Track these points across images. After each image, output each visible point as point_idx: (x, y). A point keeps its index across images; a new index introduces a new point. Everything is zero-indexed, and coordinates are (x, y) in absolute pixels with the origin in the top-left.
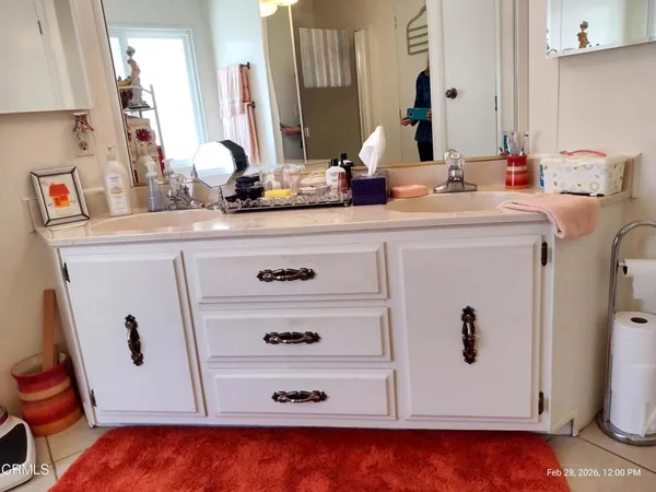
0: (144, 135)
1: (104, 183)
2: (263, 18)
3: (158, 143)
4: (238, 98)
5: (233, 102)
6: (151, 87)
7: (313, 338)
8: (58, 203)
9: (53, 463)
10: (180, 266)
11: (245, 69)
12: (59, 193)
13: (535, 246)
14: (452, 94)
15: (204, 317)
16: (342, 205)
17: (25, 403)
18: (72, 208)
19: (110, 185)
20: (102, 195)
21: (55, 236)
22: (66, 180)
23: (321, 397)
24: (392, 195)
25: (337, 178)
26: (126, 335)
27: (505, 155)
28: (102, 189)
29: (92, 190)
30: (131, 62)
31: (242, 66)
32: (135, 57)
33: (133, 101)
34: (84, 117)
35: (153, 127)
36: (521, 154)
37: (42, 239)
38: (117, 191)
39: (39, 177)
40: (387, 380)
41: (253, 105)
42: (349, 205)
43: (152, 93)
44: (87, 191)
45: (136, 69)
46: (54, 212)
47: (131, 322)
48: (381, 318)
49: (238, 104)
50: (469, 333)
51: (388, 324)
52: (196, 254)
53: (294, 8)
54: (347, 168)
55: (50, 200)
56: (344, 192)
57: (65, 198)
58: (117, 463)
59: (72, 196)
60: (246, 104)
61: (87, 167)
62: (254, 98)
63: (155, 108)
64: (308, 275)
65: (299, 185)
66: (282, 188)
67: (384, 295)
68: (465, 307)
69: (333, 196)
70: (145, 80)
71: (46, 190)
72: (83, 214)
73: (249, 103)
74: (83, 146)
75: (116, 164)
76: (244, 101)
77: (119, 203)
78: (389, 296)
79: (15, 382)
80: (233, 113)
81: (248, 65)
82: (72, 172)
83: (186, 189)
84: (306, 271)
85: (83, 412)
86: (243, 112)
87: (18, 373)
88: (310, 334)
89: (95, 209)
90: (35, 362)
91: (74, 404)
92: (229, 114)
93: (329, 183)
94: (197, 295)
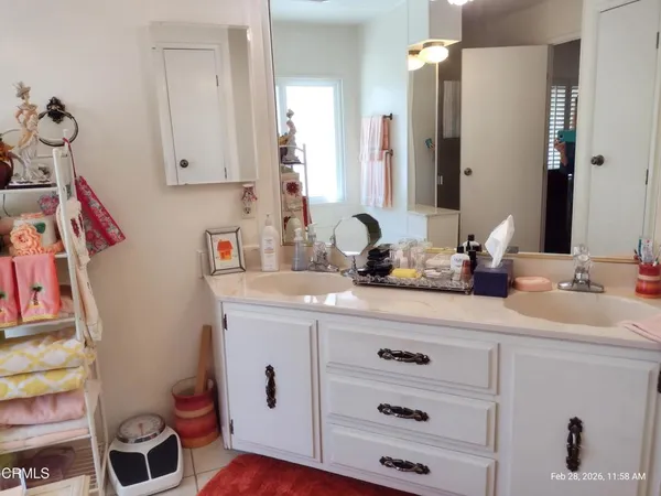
0: (293, 188)
1: (260, 242)
2: (410, 72)
3: (304, 194)
4: (377, 146)
5: (373, 149)
6: (304, 146)
7: (423, 417)
8: (223, 256)
9: (195, 475)
10: (314, 333)
11: (388, 119)
12: (225, 248)
13: (651, 374)
14: (599, 161)
15: (329, 379)
16: (462, 293)
17: (179, 418)
18: (233, 261)
19: (265, 245)
20: (257, 251)
21: (218, 286)
22: (231, 238)
23: (424, 470)
24: (514, 285)
25: (461, 264)
26: (265, 381)
27: (637, 259)
28: (258, 246)
29: (250, 246)
30: (290, 124)
31: (385, 117)
32: (293, 119)
33: (287, 157)
34: (251, 188)
35: (302, 179)
36: (654, 264)
37: (209, 287)
38: (270, 250)
39: (211, 234)
40: (488, 469)
41: (391, 153)
42: (469, 294)
43: (304, 151)
44: (246, 247)
45: (293, 130)
46: (219, 264)
47: (270, 371)
48: (488, 411)
49: (377, 151)
50: (574, 442)
51: (495, 418)
52: (329, 325)
53: (440, 65)
54: (472, 255)
55: (217, 254)
56: (467, 281)
57: (228, 253)
58: (246, 487)
59: (234, 252)
60: (384, 152)
61: (248, 227)
62: (393, 146)
63: (305, 164)
64: (423, 360)
65: (425, 266)
66: (409, 267)
67: (494, 391)
68: (573, 417)
69: (455, 283)
70: (299, 139)
71: (216, 245)
72: (241, 267)
73: (388, 150)
74: (247, 211)
75: (272, 229)
76: (383, 149)
77: (270, 261)
78: (498, 393)
79: (173, 400)
80: (372, 158)
81: (391, 117)
82: (236, 232)
83: (325, 254)
84: (422, 356)
85: (220, 432)
86: (381, 159)
87: (176, 393)
88: (420, 413)
89: (250, 263)
90: (189, 384)
91: (215, 425)
92: (367, 159)
93: (453, 267)
94: (326, 358)
